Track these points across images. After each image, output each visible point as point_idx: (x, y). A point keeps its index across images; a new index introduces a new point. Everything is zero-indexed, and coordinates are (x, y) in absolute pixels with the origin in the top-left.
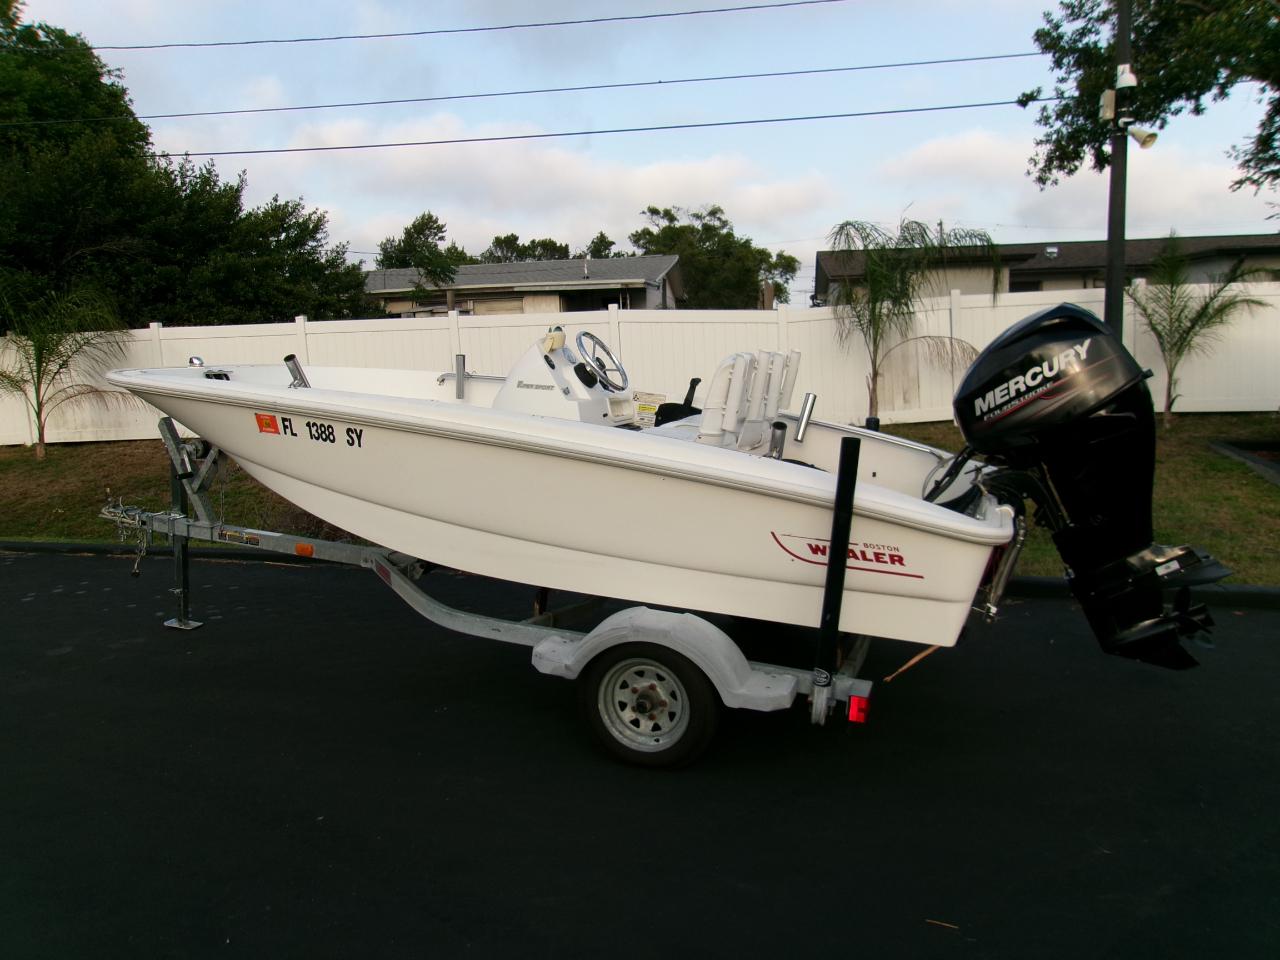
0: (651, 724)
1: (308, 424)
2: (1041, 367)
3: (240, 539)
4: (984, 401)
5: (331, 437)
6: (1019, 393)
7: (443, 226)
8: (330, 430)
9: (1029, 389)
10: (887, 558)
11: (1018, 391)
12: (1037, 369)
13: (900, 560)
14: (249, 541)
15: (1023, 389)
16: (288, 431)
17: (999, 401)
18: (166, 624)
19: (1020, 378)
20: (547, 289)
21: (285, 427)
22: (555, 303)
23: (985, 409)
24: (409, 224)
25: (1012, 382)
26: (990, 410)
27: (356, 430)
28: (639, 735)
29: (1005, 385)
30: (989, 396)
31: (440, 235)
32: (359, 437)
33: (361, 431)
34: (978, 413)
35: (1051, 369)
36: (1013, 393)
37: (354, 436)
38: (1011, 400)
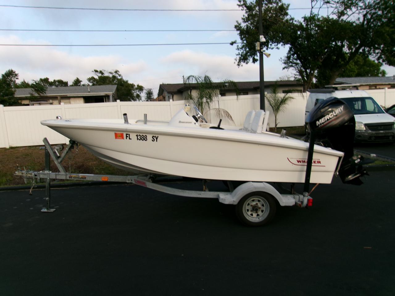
0: (256, 214)
1: (137, 136)
2: (333, 112)
3: (78, 178)
4: (319, 121)
5: (146, 139)
6: (328, 119)
7: (17, 74)
8: (146, 137)
9: (330, 118)
10: (317, 162)
11: (327, 119)
12: (332, 113)
13: (320, 162)
14: (82, 178)
15: (329, 118)
16: (128, 138)
17: (323, 122)
18: (42, 211)
19: (328, 116)
20: (79, 96)
21: (127, 137)
22: (82, 100)
23: (319, 124)
24: (4, 73)
25: (326, 117)
26: (320, 124)
27: (156, 137)
28: (253, 218)
29: (324, 118)
30: (320, 120)
31: (17, 77)
32: (157, 139)
33: (158, 137)
34: (317, 125)
35: (335, 113)
36: (326, 120)
37: (155, 138)
38: (326, 121)
